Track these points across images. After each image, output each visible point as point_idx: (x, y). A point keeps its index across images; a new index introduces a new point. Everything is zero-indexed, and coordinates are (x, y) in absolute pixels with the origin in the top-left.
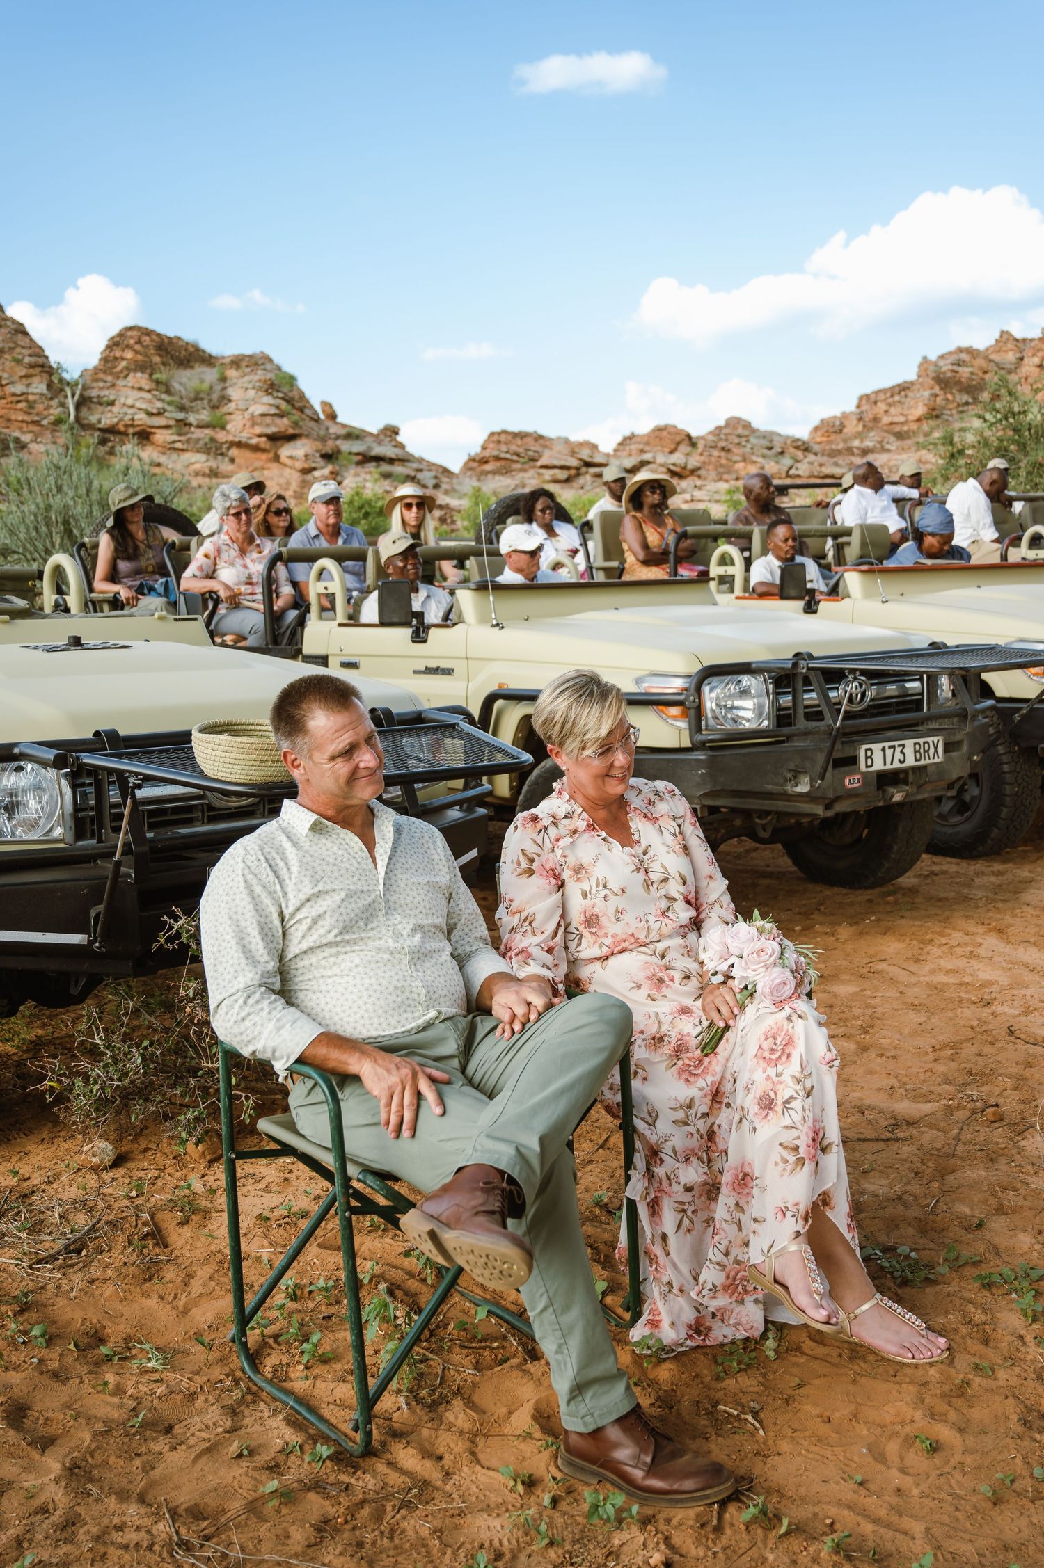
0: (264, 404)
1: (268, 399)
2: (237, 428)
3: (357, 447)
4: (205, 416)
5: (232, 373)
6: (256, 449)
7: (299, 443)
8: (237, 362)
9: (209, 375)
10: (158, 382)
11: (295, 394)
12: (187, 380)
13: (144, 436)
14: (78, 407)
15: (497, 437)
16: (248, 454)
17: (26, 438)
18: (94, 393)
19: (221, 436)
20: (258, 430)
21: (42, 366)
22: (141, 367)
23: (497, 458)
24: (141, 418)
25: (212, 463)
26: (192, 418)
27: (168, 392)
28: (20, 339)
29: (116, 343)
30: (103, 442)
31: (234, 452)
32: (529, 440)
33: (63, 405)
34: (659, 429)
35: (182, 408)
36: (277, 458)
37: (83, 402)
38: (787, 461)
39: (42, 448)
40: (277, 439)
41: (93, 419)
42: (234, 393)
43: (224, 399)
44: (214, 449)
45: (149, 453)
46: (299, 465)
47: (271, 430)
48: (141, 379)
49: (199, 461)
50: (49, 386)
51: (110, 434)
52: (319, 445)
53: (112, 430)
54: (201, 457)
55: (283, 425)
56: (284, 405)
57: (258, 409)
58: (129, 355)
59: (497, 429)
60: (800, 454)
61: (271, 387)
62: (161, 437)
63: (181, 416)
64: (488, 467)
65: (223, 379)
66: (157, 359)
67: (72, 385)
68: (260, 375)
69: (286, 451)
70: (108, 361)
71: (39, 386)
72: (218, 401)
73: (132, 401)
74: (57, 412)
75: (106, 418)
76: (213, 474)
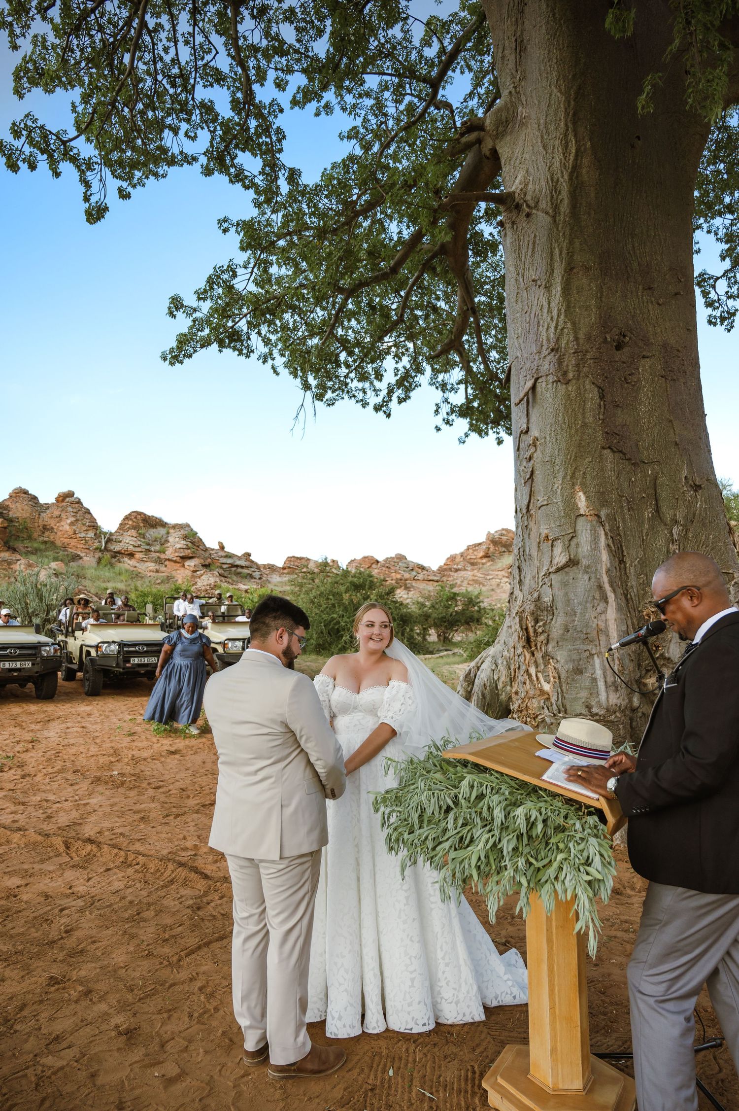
0: (182, 544)
1: (184, 542)
2: (170, 553)
3: (229, 561)
4: (158, 548)
5: (172, 531)
6: (175, 562)
7: (193, 560)
8: (175, 527)
9: (162, 531)
10: (140, 534)
11: (196, 540)
12: (152, 533)
13: (131, 555)
14: (106, 543)
15: (290, 559)
16: (172, 564)
17: (82, 555)
18: (114, 537)
19: (163, 556)
20: (177, 554)
21: (94, 526)
22: (134, 528)
23: (289, 568)
24: (131, 548)
25: (157, 567)
26: (152, 549)
27: (144, 538)
28: (87, 516)
29: (127, 518)
30: (115, 557)
31: (167, 563)
32: (303, 561)
33: (100, 542)
34: (365, 558)
35: (149, 544)
36: (183, 566)
37: (109, 541)
38: (414, 573)
39: (88, 559)
40: (184, 558)
41: (112, 548)
42: (171, 539)
43: (167, 541)
44: (159, 561)
45: (132, 562)
46: (192, 569)
47: (181, 555)
48: (133, 532)
49: (152, 566)
50: (95, 534)
51: (117, 554)
52: (202, 561)
53: (119, 552)
54: (153, 564)
55: (188, 552)
56: (190, 544)
57: (178, 546)
58: (130, 523)
59: (291, 555)
60: (420, 571)
61: (185, 537)
62: (138, 556)
63: (148, 547)
64: (285, 571)
65: (168, 533)
66: (142, 525)
67: (105, 534)
68: (182, 532)
69: (188, 563)
70: (122, 525)
71: (91, 534)
72: (164, 542)
73: (129, 541)
74: (96, 544)
75: (117, 547)
76: (157, 571)
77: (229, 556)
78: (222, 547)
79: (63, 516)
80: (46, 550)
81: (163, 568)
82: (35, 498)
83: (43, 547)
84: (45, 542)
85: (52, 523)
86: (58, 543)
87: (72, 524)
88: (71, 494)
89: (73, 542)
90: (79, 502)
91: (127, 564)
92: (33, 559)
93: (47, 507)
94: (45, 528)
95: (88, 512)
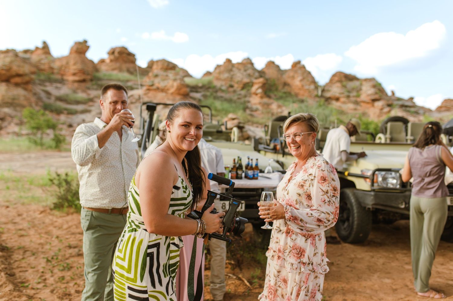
0: (372, 91)
2: (363, 97)
4: (355, 94)
5: (364, 83)
6: (368, 103)
7: (380, 102)
8: (366, 80)
9: (356, 83)
10: (343, 85)
11: (381, 88)
12: (350, 85)
13: (337, 99)
15: (446, 101)
16: (366, 104)
18: (326, 88)
19: (359, 100)
20: (368, 98)
21: (314, 82)
22: (339, 82)
23: (446, 107)
24: (337, 94)
25: (355, 107)
26: (351, 95)
27: (346, 88)
28: (309, 75)
29: (334, 76)
30: (327, 101)
31: (362, 104)
33: (318, 91)
35: (349, 92)
36: (373, 106)
37: (323, 91)
39: (311, 102)
40: (374, 100)
41: (325, 95)
42: (364, 88)
43: (361, 90)
44: (356, 103)
45: (339, 104)
46: (380, 108)
47: (373, 98)
48: (339, 84)
49: (351, 106)
50: (315, 87)
51: (329, 99)
54: (353, 105)
55: (377, 97)
56: (377, 91)
57: (370, 92)
58: (337, 79)
61: (374, 86)
62: (342, 100)
63: (348, 94)
64: (442, 110)
65: (361, 84)
66: (344, 80)
67: (320, 86)
68: (371, 83)
69: (376, 104)
70: (331, 80)
71: (312, 87)
72: (359, 90)
73: (336, 90)
74: (315, 93)
75: (328, 95)
76: (355, 109)
77: (399, 99)
78: (393, 93)
79: (296, 76)
80: (287, 97)
81: (359, 107)
82: (278, 67)
83: (284, 95)
84: (285, 93)
85: (289, 81)
86: (293, 93)
87: (301, 81)
88: (299, 62)
89: (301, 92)
90: (304, 67)
91: (335, 105)
92: (281, 102)
93: (285, 71)
94: (285, 84)
95: (309, 73)
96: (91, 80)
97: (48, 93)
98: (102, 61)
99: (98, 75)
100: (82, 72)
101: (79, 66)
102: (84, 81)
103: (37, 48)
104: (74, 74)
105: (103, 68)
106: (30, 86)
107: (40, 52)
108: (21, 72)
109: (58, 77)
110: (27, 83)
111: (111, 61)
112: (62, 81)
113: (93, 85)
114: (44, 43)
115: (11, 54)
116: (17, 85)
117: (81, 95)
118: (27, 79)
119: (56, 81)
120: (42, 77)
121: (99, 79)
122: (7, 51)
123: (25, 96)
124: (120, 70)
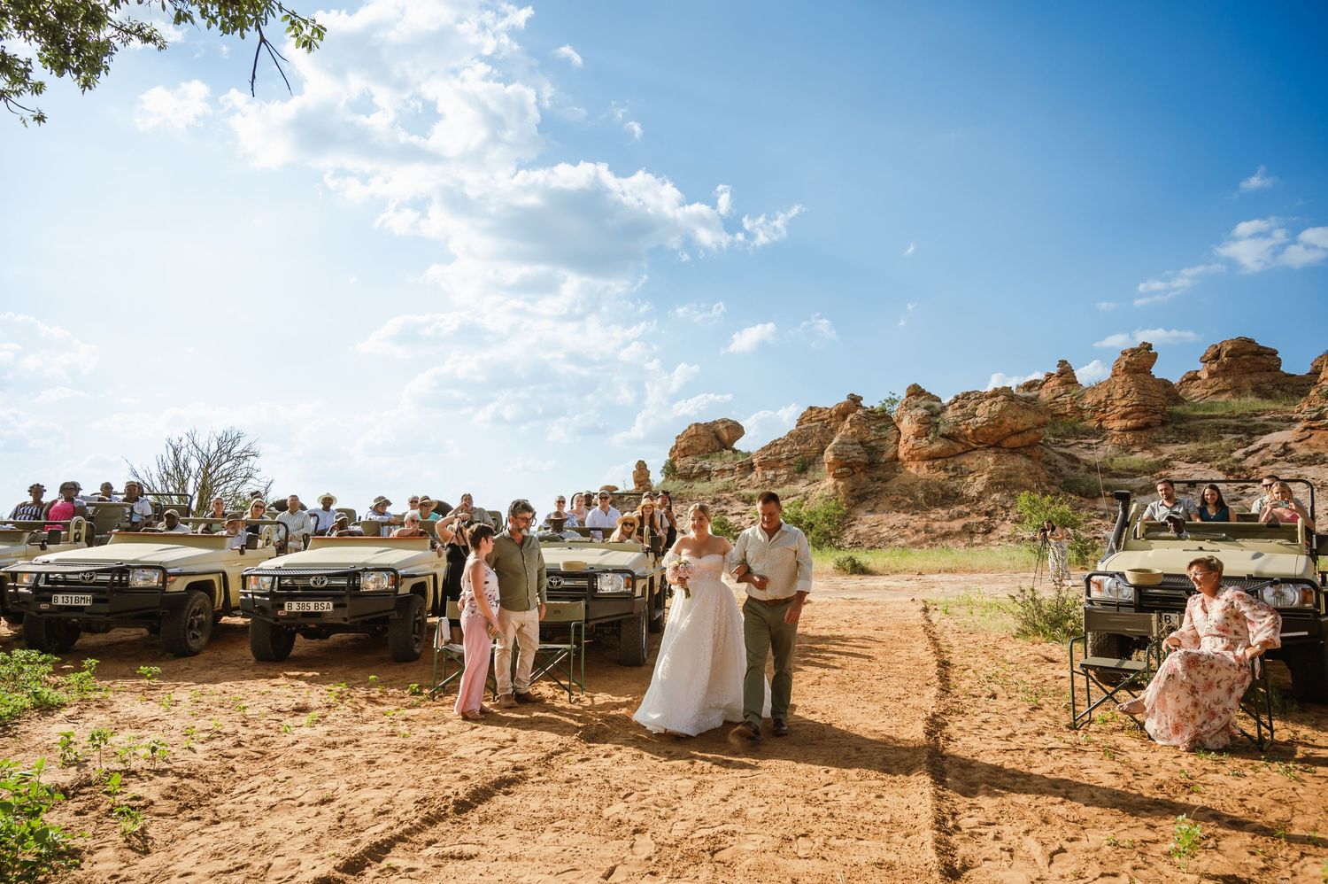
96: (1164, 423)
97: (1073, 459)
98: (1193, 378)
99: (1178, 409)
100: (1141, 408)
101: (1134, 398)
102: (1146, 427)
103: (1050, 376)
104: (1124, 416)
105: (1195, 392)
106: (1037, 451)
107: (1054, 382)
108: (1020, 427)
109: (1093, 424)
110: (1032, 445)
111: (1212, 374)
112: (1100, 432)
113: (1167, 433)
114: (1063, 363)
115: (1001, 398)
116: (1014, 451)
117: (1141, 457)
118: (1031, 436)
119: (1089, 433)
120: (1061, 430)
121: (1183, 418)
122: (996, 393)
123: (1027, 468)
124: (1237, 391)
